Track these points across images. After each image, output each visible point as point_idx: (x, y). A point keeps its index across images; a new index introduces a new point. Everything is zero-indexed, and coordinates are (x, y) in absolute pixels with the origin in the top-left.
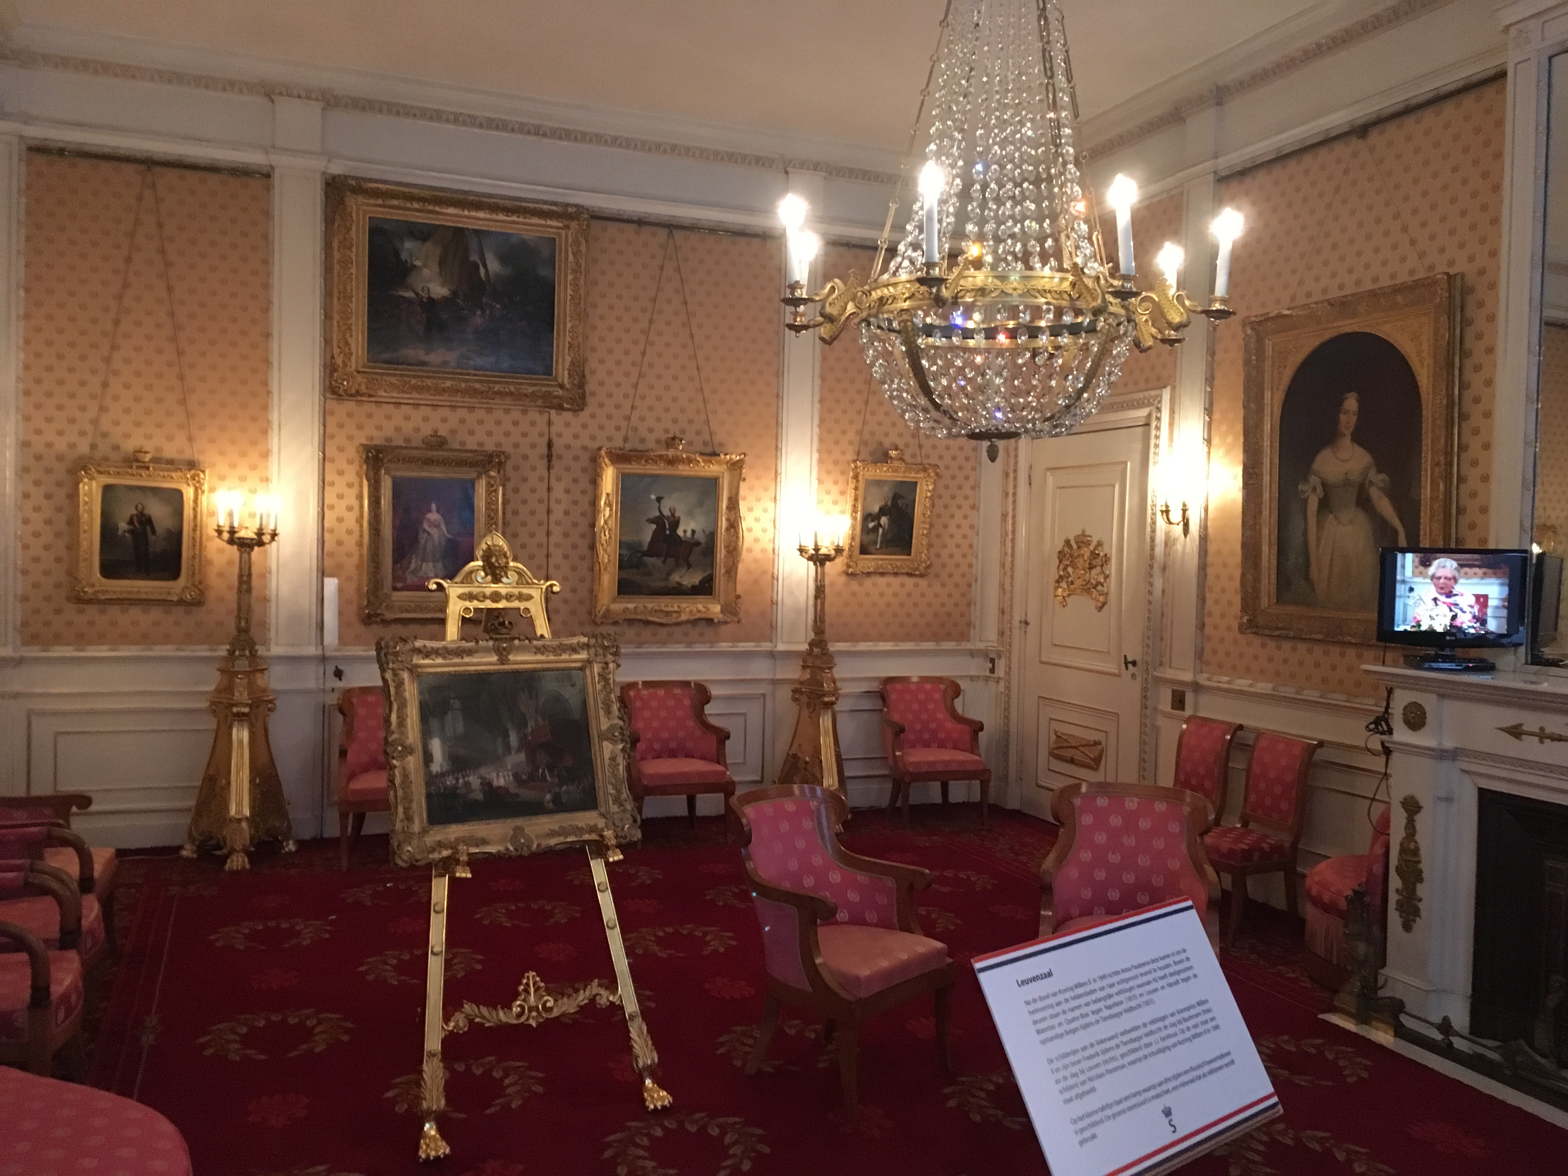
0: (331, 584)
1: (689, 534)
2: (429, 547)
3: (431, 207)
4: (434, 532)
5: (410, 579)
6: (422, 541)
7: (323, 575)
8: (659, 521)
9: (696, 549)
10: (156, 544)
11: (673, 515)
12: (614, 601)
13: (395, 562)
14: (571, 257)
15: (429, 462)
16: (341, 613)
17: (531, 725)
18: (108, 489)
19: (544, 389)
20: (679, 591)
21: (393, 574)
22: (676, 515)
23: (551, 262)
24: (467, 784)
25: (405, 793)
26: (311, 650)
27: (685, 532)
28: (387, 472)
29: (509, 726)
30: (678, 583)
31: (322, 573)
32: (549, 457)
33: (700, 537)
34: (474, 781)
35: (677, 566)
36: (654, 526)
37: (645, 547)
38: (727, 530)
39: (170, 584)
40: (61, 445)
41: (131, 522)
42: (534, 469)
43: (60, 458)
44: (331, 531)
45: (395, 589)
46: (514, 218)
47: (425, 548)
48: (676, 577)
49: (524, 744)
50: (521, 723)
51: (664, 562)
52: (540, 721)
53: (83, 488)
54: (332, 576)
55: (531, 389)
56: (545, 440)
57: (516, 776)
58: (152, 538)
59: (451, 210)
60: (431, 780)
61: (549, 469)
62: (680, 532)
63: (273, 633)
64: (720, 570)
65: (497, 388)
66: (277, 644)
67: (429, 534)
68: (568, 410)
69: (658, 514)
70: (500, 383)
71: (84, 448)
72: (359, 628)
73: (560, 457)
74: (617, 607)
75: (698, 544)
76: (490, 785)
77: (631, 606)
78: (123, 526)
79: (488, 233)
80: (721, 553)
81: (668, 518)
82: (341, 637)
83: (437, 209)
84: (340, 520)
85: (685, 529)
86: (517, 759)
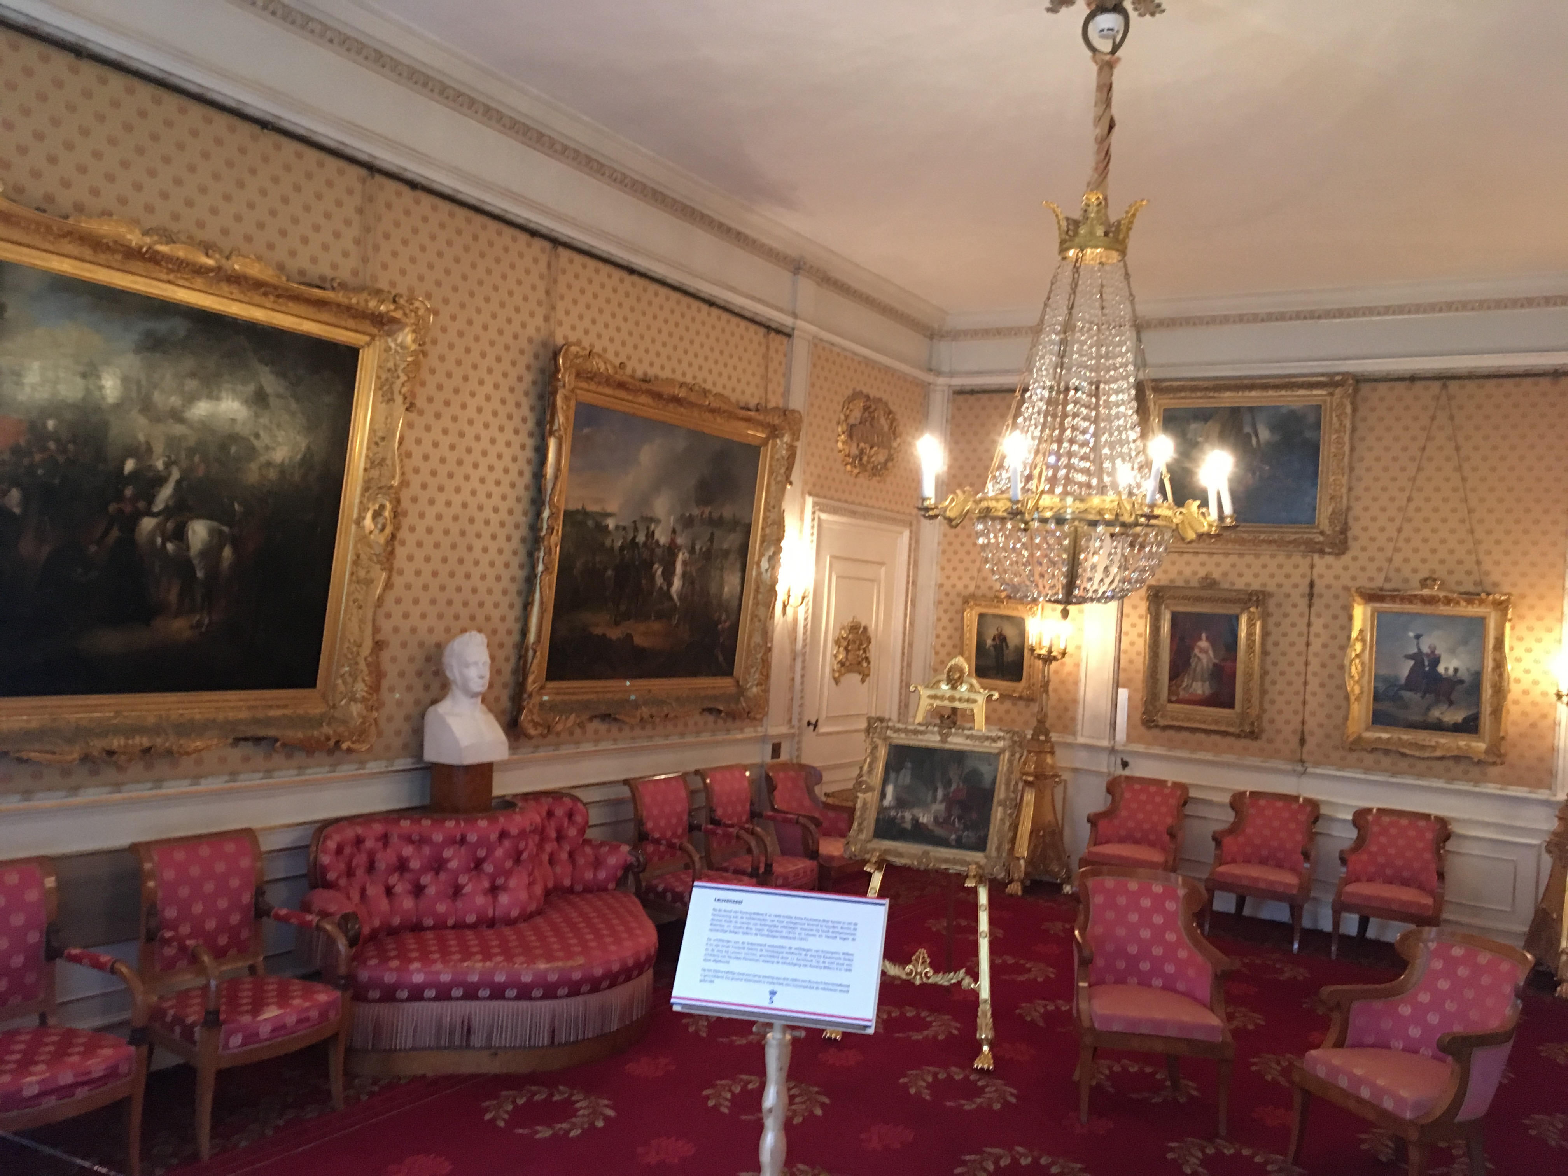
0: (1123, 694)
1: (1451, 671)
2: (1199, 669)
3: (1211, 394)
4: (1204, 658)
5: (1182, 694)
6: (1193, 664)
7: (1118, 687)
8: (1418, 657)
9: (1459, 687)
10: (1009, 656)
11: (1433, 652)
12: (1367, 729)
13: (1171, 678)
14: (1335, 420)
15: (1199, 599)
16: (1129, 717)
17: (954, 787)
18: (981, 616)
19: (1305, 536)
20: (1439, 727)
21: (1169, 690)
22: (1437, 652)
23: (1318, 425)
24: (903, 817)
25: (862, 814)
26: (1105, 743)
27: (1446, 669)
28: (1167, 607)
29: (939, 785)
30: (1439, 720)
31: (1117, 685)
32: (1311, 596)
33: (1463, 674)
34: (908, 815)
35: (1437, 702)
36: (1412, 663)
37: (1403, 681)
38: (1494, 670)
39: (1015, 684)
40: (960, 586)
41: (994, 639)
42: (1295, 606)
43: (959, 595)
44: (1126, 652)
45: (1170, 701)
46: (1283, 393)
47: (1195, 670)
48: (1436, 713)
49: (946, 798)
50: (948, 783)
51: (1423, 697)
52: (961, 785)
53: (967, 615)
54: (1124, 687)
55: (1293, 537)
56: (1307, 581)
57: (936, 819)
58: (1006, 652)
59: (1228, 394)
60: (881, 810)
61: (1310, 606)
62: (1441, 669)
63: (1079, 727)
64: (1486, 709)
65: (1262, 537)
66: (1082, 735)
67: (1199, 659)
68: (1330, 554)
69: (1415, 650)
70: (1265, 532)
71: (972, 589)
72: (1143, 730)
73: (1321, 596)
74: (1369, 735)
75: (1462, 682)
76: (917, 821)
77: (1385, 736)
78: (989, 642)
79: (1260, 408)
80: (1487, 692)
81: (1427, 655)
82: (1128, 736)
83: (1216, 395)
84: (1132, 644)
85: (1447, 666)
86: (939, 807)
